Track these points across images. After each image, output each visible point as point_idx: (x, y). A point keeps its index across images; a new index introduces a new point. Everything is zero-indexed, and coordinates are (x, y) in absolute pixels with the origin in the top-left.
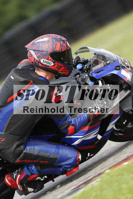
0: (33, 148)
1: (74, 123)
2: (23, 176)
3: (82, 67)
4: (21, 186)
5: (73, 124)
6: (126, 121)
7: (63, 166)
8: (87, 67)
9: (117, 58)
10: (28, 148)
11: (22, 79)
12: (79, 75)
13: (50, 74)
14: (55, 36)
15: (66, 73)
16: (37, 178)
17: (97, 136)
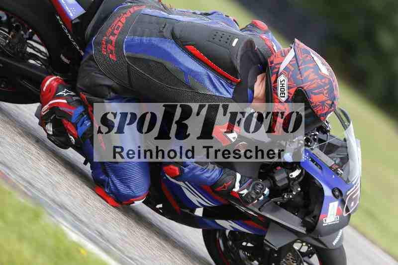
6: (249, 245)
7: (110, 178)
9: (355, 184)
11: (237, 63)
17: (199, 207)
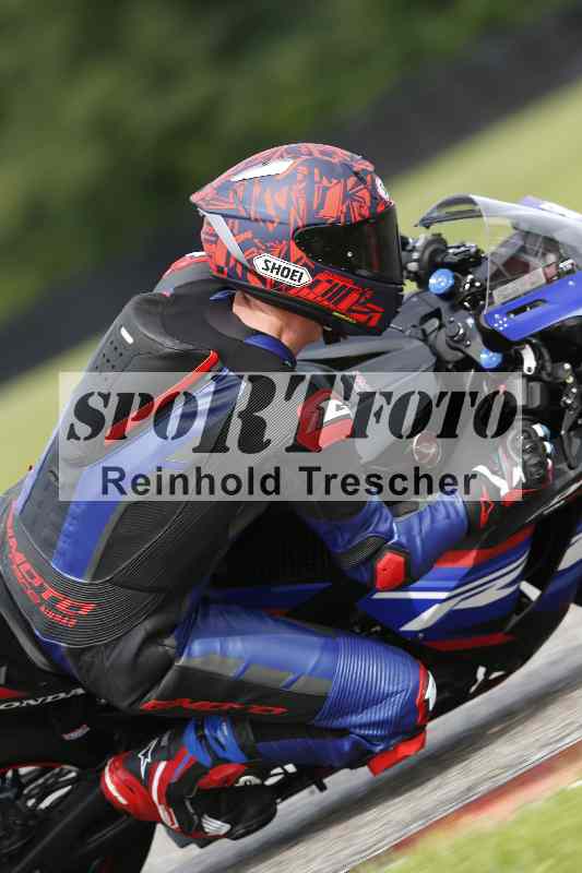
0: (218, 647)
1: (404, 540)
2: (181, 768)
3: (451, 282)
4: (171, 810)
5: (398, 543)
7: (352, 730)
8: (478, 284)
10: (197, 647)
11: (170, 345)
12: (440, 318)
13: (297, 321)
14: (322, 153)
15: (370, 318)
16: (240, 777)
